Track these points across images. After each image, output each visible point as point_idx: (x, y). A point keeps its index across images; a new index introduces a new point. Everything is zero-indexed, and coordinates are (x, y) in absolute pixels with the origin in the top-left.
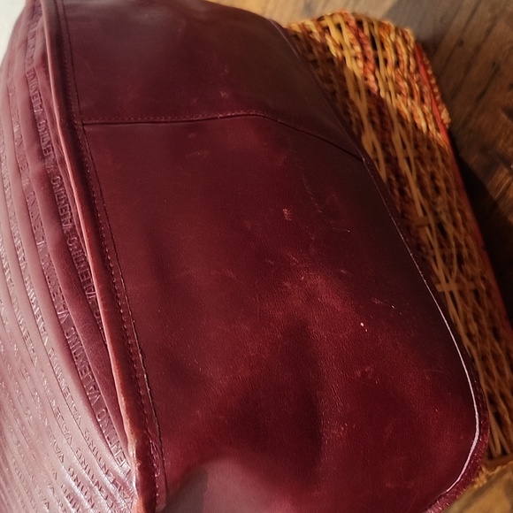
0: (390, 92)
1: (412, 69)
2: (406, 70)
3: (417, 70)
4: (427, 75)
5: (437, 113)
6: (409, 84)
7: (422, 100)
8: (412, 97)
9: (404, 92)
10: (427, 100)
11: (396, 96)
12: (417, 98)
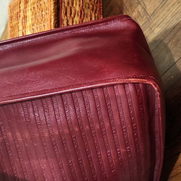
0: (86, 7)
1: (95, 2)
2: (93, 2)
3: (97, 3)
4: (100, 5)
5: (99, 17)
6: (93, 6)
7: (96, 12)
8: (93, 10)
9: (91, 9)
10: (97, 12)
11: (88, 9)
12: (94, 11)
